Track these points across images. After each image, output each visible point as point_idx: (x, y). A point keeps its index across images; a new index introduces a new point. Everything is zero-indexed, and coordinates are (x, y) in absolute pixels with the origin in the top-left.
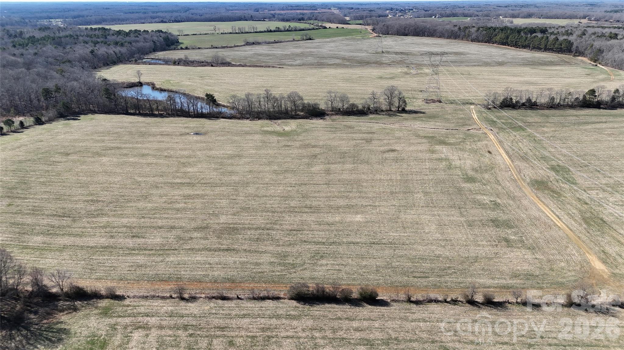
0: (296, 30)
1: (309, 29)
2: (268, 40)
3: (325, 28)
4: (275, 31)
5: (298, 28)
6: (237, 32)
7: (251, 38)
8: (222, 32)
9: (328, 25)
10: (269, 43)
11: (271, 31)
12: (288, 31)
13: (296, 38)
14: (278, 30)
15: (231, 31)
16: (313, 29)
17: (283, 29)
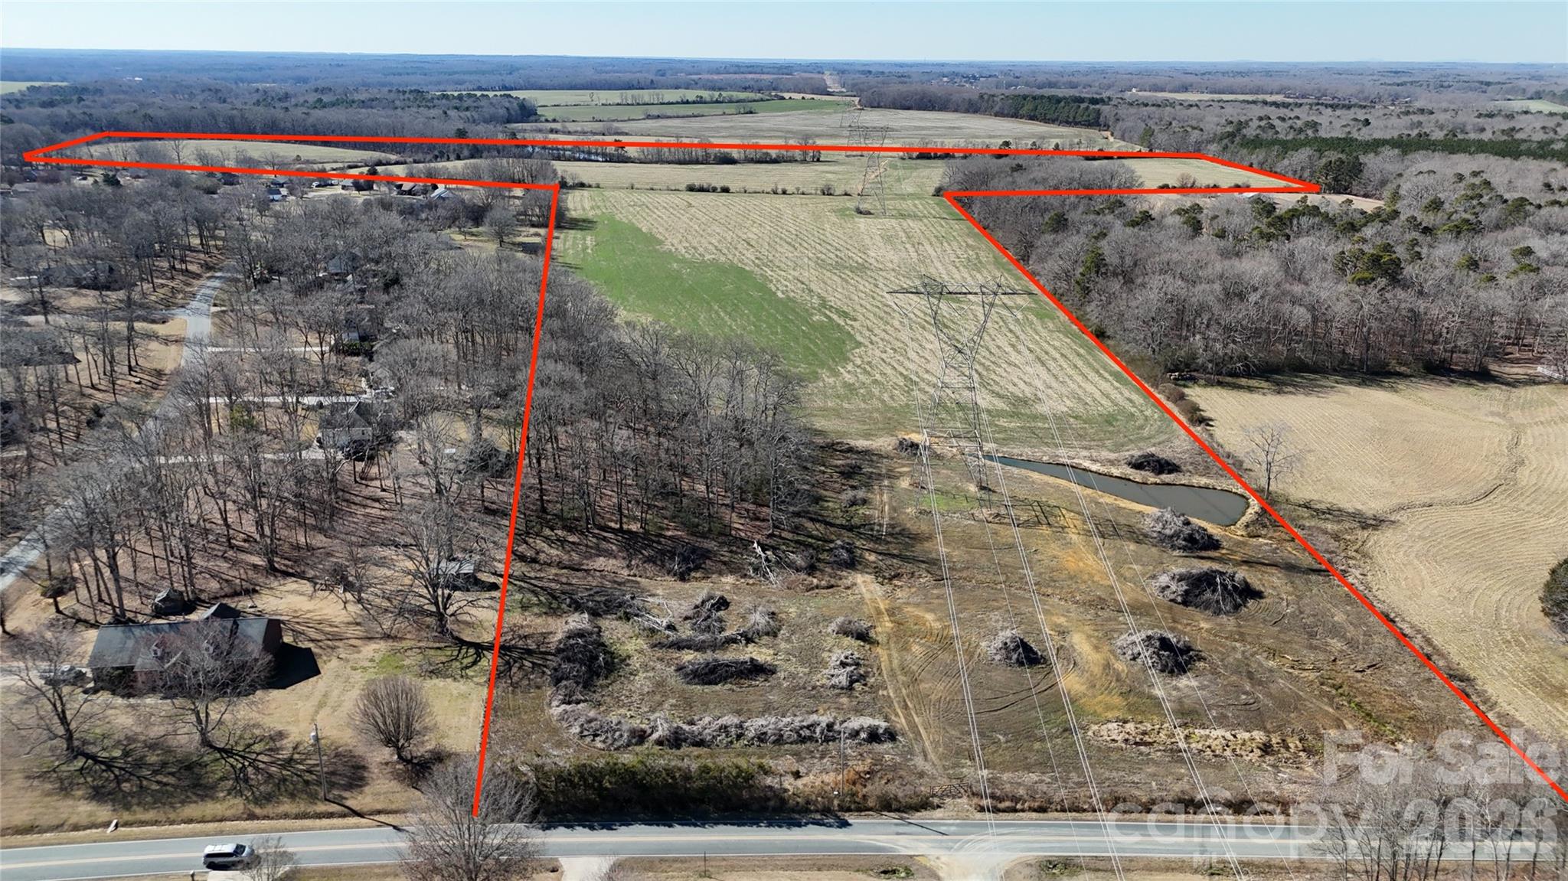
0: (731, 102)
1: (755, 101)
2: (681, 114)
3: (783, 98)
4: (694, 102)
5: (735, 98)
6: (630, 102)
7: (654, 111)
8: (604, 102)
9: (787, 95)
10: (683, 117)
11: (687, 102)
12: (717, 102)
13: (727, 111)
14: (700, 101)
15: (619, 101)
16: (762, 100)
17: (708, 99)
